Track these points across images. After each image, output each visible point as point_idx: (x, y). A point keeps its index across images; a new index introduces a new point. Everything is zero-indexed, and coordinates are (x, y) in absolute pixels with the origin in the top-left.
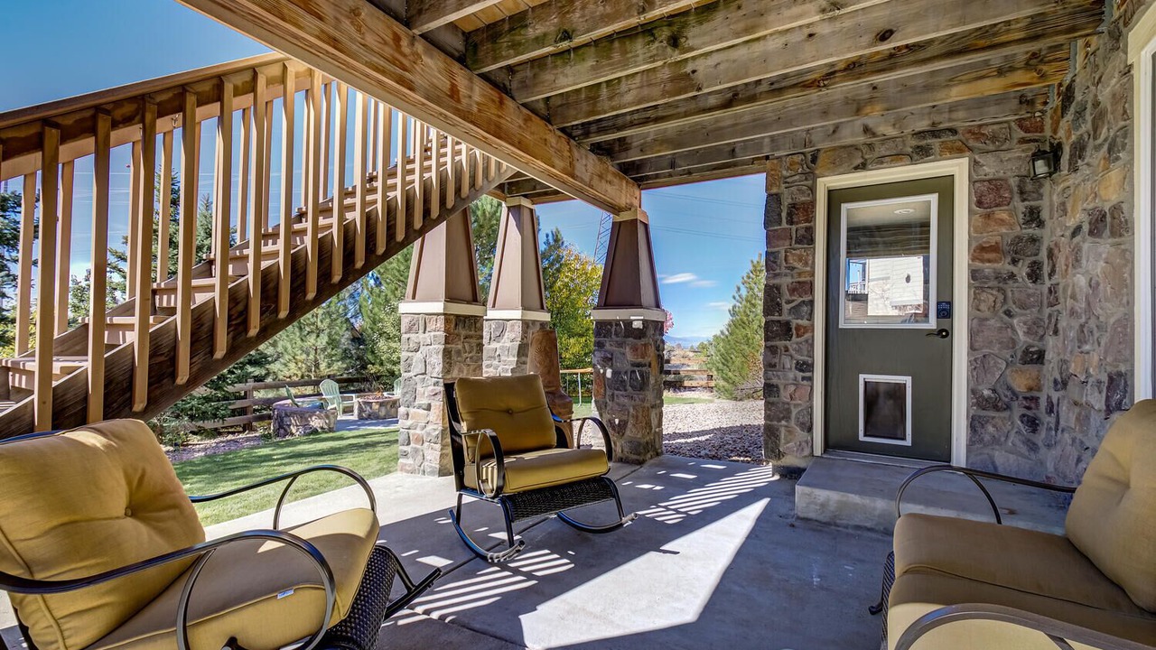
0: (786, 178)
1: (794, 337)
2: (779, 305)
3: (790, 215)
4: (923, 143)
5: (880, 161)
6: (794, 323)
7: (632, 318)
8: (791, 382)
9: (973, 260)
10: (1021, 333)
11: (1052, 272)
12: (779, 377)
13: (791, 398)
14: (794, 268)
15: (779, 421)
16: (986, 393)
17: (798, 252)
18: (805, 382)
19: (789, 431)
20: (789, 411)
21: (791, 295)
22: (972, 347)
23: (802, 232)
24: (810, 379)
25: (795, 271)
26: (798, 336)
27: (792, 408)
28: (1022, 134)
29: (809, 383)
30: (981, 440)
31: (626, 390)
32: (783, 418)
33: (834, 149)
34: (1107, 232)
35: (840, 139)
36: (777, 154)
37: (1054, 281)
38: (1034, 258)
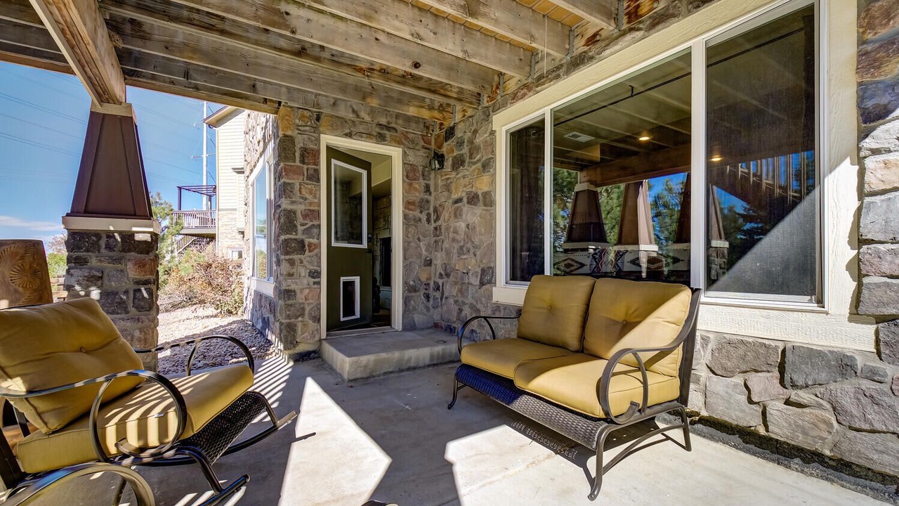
0: (298, 126)
1: (307, 251)
2: (295, 226)
3: (302, 156)
4: (382, 132)
5: (360, 135)
6: (307, 241)
7: (134, 229)
8: (306, 286)
9: (405, 208)
10: (423, 250)
11: (437, 219)
12: (296, 283)
13: (306, 298)
14: (306, 199)
15: (297, 318)
16: (412, 283)
17: (309, 187)
18: (316, 286)
19: (304, 325)
20: (303, 309)
21: (304, 220)
22: (405, 258)
23: (311, 172)
24: (319, 283)
25: (307, 201)
26: (310, 251)
27: (306, 307)
28: (423, 144)
29: (318, 286)
30: (409, 310)
31: (127, 312)
32: (299, 316)
33: (332, 116)
34: (481, 203)
35: (338, 111)
36: (290, 104)
37: (438, 224)
38: (428, 211)
